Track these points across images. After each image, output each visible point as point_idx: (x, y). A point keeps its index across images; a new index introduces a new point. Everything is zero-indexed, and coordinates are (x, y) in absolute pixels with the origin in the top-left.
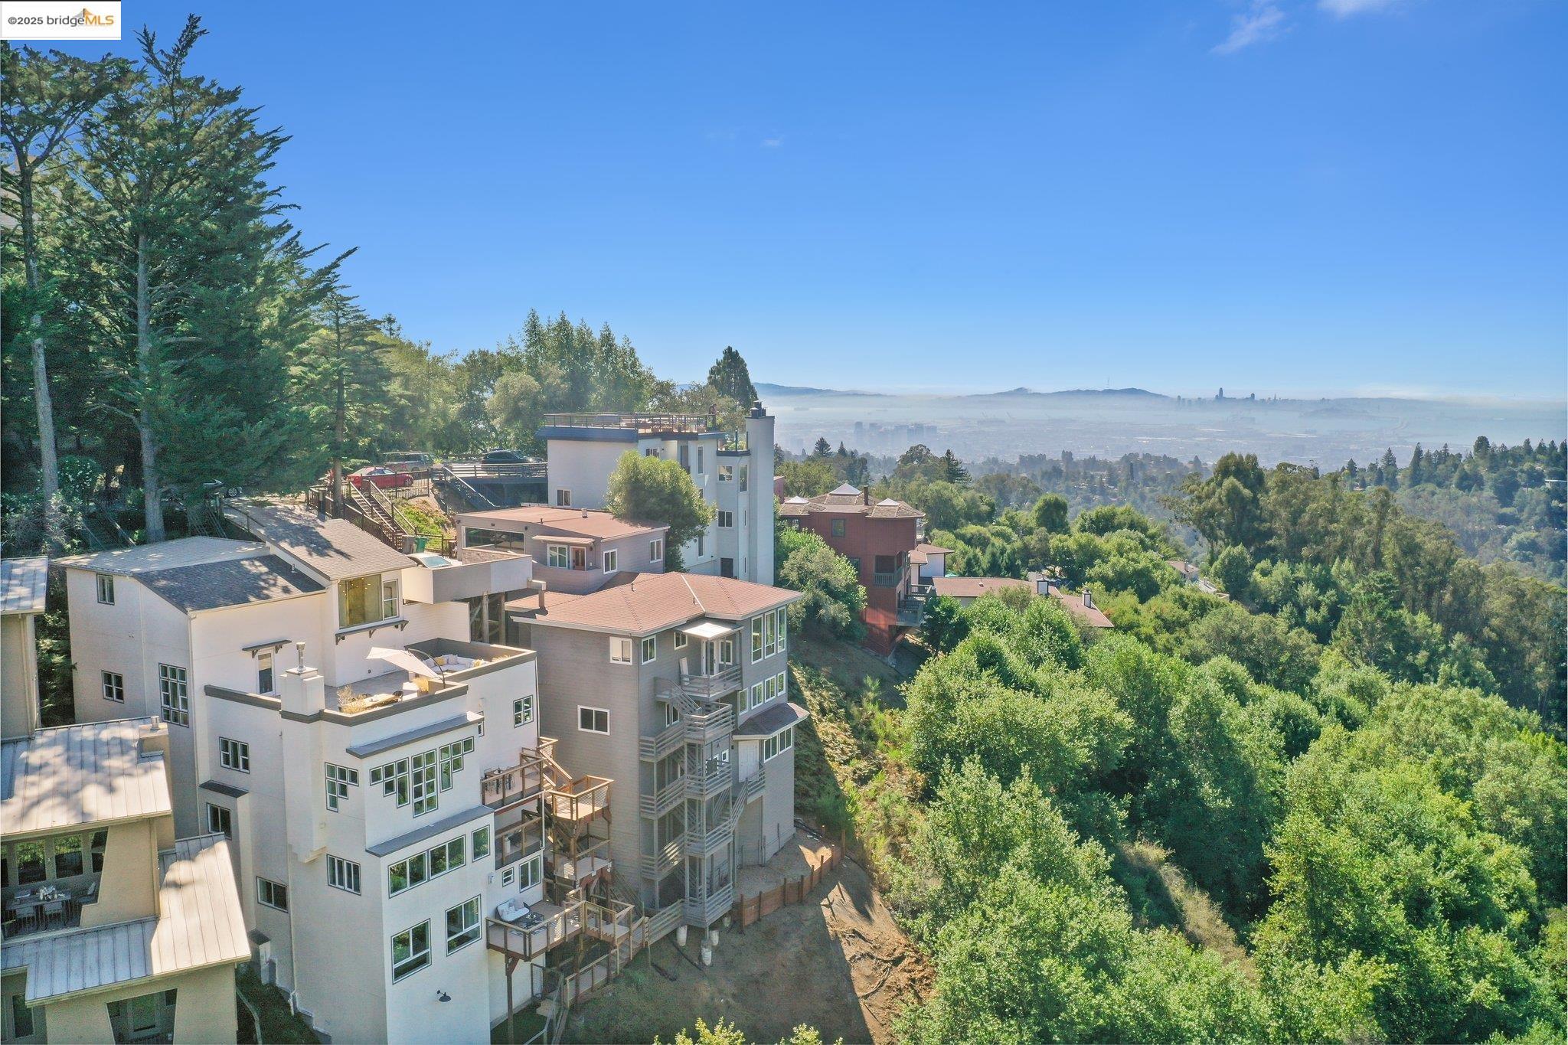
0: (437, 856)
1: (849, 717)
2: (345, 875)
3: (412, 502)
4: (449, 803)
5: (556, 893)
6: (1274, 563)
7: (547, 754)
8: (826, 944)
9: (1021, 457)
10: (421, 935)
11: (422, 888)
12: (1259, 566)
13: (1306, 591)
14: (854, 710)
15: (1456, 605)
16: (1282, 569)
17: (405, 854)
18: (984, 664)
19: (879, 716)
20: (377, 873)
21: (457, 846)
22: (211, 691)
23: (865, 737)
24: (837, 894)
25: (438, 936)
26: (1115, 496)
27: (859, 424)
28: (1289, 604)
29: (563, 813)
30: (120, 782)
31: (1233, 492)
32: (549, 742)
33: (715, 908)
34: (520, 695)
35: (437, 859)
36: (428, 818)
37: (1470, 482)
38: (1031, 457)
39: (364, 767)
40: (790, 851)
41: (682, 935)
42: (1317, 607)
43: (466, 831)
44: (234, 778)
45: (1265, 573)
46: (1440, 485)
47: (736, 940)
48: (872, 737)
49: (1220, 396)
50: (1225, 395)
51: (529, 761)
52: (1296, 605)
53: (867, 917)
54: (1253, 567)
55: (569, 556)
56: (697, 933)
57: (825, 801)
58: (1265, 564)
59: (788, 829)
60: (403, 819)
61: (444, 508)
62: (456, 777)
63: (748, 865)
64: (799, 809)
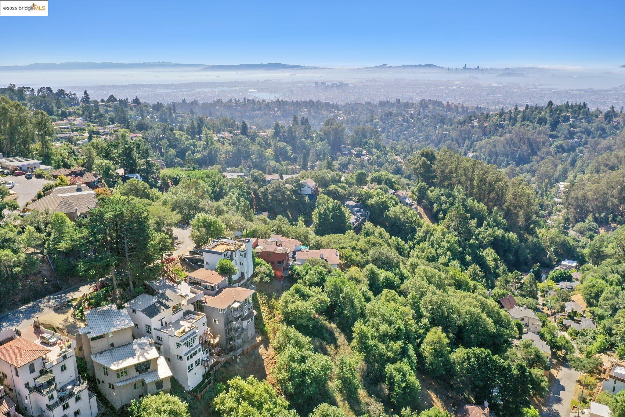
0: (193, 354)
1: (268, 304)
2: (180, 358)
3: (175, 266)
4: (194, 345)
5: (211, 354)
6: (435, 188)
7: (209, 332)
8: (259, 357)
9: (380, 102)
10: (192, 365)
11: (192, 359)
12: (430, 189)
13: (443, 198)
14: (270, 302)
15: (496, 197)
16: (437, 191)
17: (189, 355)
18: (296, 292)
19: (275, 303)
20: (185, 358)
21: (196, 352)
22: (154, 329)
23: (271, 307)
24: (262, 346)
25: (194, 365)
26: (412, 123)
27: (316, 83)
28: (438, 203)
29: (212, 342)
30: (149, 352)
31: (424, 163)
32: (209, 329)
33: (239, 352)
34: (204, 322)
35: (194, 354)
36: (192, 348)
37: (542, 121)
38: (384, 102)
39: (182, 344)
40: (254, 338)
41: (234, 357)
42: (446, 203)
43: (197, 349)
44: (160, 342)
45: (431, 191)
46: (531, 122)
47: (243, 357)
48: (273, 308)
49: (465, 68)
50: (467, 67)
51: (206, 333)
52: (440, 203)
53: (267, 350)
54: (428, 189)
55: (210, 287)
56: (236, 357)
57: (261, 327)
58: (432, 188)
59: (253, 333)
60: (188, 349)
61: (182, 265)
62: (195, 341)
63: (246, 342)
64: (256, 328)
